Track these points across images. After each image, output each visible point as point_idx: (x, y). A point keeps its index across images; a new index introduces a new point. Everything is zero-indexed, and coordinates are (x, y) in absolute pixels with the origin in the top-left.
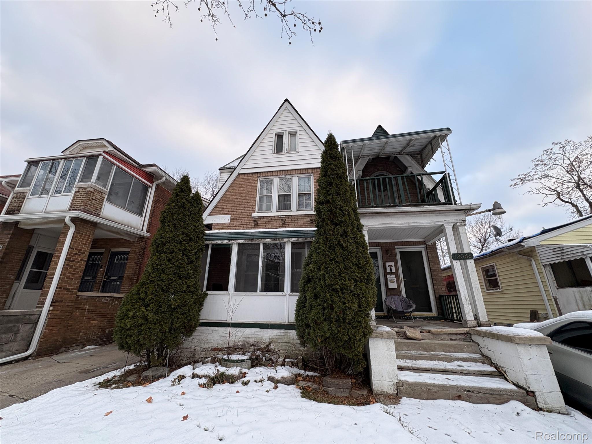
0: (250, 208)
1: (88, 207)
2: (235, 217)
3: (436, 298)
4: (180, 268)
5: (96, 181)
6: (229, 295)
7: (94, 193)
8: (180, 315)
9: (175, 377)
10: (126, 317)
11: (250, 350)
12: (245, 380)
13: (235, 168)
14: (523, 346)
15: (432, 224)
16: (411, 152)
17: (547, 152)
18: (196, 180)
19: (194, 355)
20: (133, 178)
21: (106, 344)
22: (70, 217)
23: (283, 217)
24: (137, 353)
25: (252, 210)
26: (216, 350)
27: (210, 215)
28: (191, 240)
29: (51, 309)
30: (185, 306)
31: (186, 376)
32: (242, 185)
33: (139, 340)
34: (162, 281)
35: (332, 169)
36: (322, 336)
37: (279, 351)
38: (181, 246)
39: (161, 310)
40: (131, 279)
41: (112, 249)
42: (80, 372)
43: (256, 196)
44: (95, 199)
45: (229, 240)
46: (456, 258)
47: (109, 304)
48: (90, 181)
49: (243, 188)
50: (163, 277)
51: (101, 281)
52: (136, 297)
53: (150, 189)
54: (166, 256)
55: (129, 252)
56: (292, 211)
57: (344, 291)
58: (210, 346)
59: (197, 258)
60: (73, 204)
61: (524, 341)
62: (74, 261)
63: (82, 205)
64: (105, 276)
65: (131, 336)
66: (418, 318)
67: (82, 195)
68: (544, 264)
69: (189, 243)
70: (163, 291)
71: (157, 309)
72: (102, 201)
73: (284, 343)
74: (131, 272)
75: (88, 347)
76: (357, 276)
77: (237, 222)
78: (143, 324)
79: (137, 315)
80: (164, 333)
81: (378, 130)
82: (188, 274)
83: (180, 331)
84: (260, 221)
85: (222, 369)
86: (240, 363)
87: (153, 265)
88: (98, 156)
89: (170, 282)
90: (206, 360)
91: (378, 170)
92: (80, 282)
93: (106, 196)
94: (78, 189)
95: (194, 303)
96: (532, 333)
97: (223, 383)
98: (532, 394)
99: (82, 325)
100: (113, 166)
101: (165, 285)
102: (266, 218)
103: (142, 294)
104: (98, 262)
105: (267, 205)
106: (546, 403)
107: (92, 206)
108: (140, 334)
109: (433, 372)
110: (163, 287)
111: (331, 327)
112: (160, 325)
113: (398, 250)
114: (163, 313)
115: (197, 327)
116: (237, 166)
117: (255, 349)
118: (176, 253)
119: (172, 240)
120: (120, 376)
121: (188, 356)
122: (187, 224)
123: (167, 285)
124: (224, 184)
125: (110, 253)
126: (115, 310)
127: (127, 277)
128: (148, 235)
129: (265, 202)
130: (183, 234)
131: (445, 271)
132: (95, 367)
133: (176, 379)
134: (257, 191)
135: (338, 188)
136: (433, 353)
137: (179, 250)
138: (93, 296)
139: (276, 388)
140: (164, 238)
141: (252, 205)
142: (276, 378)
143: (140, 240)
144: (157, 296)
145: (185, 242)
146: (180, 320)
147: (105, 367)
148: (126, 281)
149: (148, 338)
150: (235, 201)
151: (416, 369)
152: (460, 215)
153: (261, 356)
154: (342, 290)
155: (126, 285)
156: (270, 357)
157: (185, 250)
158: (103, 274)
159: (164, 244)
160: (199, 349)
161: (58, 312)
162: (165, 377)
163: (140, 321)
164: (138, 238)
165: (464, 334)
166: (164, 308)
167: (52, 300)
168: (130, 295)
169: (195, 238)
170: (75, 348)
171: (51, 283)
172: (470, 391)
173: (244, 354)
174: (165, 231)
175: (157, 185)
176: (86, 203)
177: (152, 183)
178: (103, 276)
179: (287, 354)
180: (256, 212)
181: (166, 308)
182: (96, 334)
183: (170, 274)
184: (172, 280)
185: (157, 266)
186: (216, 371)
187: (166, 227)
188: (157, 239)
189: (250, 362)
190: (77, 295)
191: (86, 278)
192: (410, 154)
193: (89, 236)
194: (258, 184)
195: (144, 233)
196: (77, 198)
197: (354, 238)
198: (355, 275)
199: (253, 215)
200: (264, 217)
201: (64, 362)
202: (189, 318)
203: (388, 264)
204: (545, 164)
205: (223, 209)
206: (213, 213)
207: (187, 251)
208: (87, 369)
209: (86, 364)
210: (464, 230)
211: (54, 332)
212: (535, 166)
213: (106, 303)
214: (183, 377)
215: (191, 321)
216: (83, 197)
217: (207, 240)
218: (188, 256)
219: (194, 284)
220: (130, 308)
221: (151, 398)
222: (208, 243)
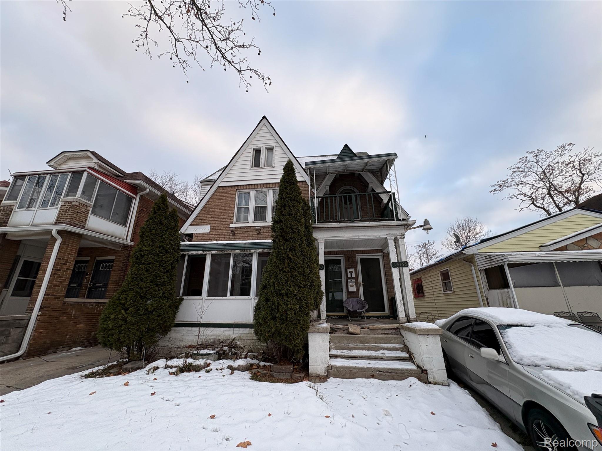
0: (229, 219)
1: (74, 220)
2: (214, 227)
3: (389, 299)
4: (157, 277)
5: (81, 195)
6: (202, 299)
7: (79, 207)
8: (156, 317)
9: (151, 368)
10: (108, 319)
11: (219, 346)
12: (208, 368)
13: (215, 181)
14: (423, 336)
15: (377, 237)
16: (372, 170)
17: (523, 160)
18: (185, 184)
19: (171, 352)
20: (117, 191)
21: (91, 346)
22: (56, 229)
23: (258, 227)
24: (119, 349)
25: (231, 220)
26: (191, 347)
27: (191, 225)
28: (167, 252)
29: (39, 314)
30: (160, 310)
31: (160, 367)
32: (222, 197)
33: (119, 338)
34: (140, 288)
35: (287, 193)
36: (269, 332)
37: (244, 346)
38: (158, 258)
39: (139, 313)
40: (115, 286)
41: (97, 257)
42: (68, 369)
43: (234, 208)
44: (80, 212)
45: (203, 251)
46: (395, 266)
47: (95, 309)
48: (75, 196)
49: (222, 200)
50: (141, 285)
51: (87, 288)
52: (117, 302)
53: (134, 200)
54: (144, 267)
55: (114, 260)
56: (266, 222)
57: (289, 295)
58: (185, 343)
59: (173, 268)
60: (59, 217)
61: (423, 332)
62: (60, 270)
63: (67, 218)
64: (90, 283)
65: (112, 335)
66: (371, 317)
67: (68, 208)
68: (479, 269)
69: (166, 255)
70: (141, 297)
71: (135, 312)
72: (87, 213)
73: (248, 339)
74: (115, 279)
75: (74, 349)
76: (301, 283)
77: (216, 232)
78: (123, 325)
79: (118, 318)
80: (141, 332)
81: (345, 149)
82: (164, 281)
83: (156, 330)
84: (237, 231)
85: (190, 361)
86: (207, 356)
87: (132, 275)
88: (83, 172)
89: (147, 289)
90: (181, 355)
91: (345, 185)
92: (67, 289)
93: (91, 209)
94: (64, 203)
95: (170, 307)
96: (431, 326)
97: (190, 371)
98: (425, 372)
99: (69, 328)
100: (98, 180)
101: (143, 292)
102: (243, 228)
103: (123, 300)
104: (83, 270)
105: (245, 216)
106: (434, 378)
107: (77, 219)
108: (120, 333)
109: (360, 359)
110: (141, 294)
111: (276, 325)
112: (138, 326)
113: (359, 257)
114: (140, 315)
115: (172, 327)
116: (217, 179)
117: (223, 346)
118: (153, 264)
119: (150, 253)
120: (103, 369)
121: (165, 353)
122: (164, 238)
123: (145, 292)
124: (205, 196)
125: (95, 261)
126: (100, 314)
127: (112, 284)
128: (132, 244)
129: (243, 213)
130: (160, 247)
131: (415, 274)
132: (81, 364)
133: (151, 369)
134: (235, 203)
135: (290, 209)
136: (366, 344)
137: (156, 261)
138: (79, 302)
139: (232, 373)
140: (142, 252)
141: (230, 216)
142: (234, 366)
143: (124, 249)
144: (136, 301)
145: (162, 255)
146: (156, 321)
147: (91, 365)
148: (111, 287)
149: (127, 336)
150: (215, 212)
151: (347, 356)
152: (400, 229)
153: (228, 351)
154: (287, 294)
155: (110, 291)
156: (236, 352)
157: (162, 261)
158: (89, 281)
159: (142, 257)
160: (175, 346)
161: (46, 317)
162: (142, 368)
163: (121, 322)
164: (123, 247)
165: (395, 329)
166: (142, 311)
167: (41, 306)
168: (112, 301)
169: (170, 251)
170: (62, 349)
171: (40, 291)
172: (381, 371)
173: (213, 350)
174: (144, 245)
175: (141, 196)
176: (72, 216)
177: (136, 195)
178: (88, 283)
179: (251, 349)
180: (234, 223)
181: (143, 311)
182: (81, 337)
183: (148, 282)
184: (149, 287)
185: (136, 275)
186: (184, 362)
187: (144, 241)
188: (137, 252)
189: (217, 356)
190: (64, 301)
191: (72, 285)
192: (372, 172)
193: (75, 247)
194: (237, 197)
195: (129, 242)
196: (63, 211)
197: (302, 251)
198: (299, 282)
199: (231, 225)
200: (241, 227)
201: (53, 361)
202: (164, 320)
203: (349, 270)
204: (521, 171)
205: (203, 220)
206: (194, 224)
207: (164, 262)
208: (74, 366)
209: (73, 363)
210: (403, 242)
211: (42, 335)
212: (512, 173)
213: (92, 308)
214: (157, 368)
215: (166, 322)
216: (69, 211)
217: (182, 251)
218: (164, 266)
219: (169, 291)
220: (112, 311)
221: (128, 382)
222: (185, 254)
